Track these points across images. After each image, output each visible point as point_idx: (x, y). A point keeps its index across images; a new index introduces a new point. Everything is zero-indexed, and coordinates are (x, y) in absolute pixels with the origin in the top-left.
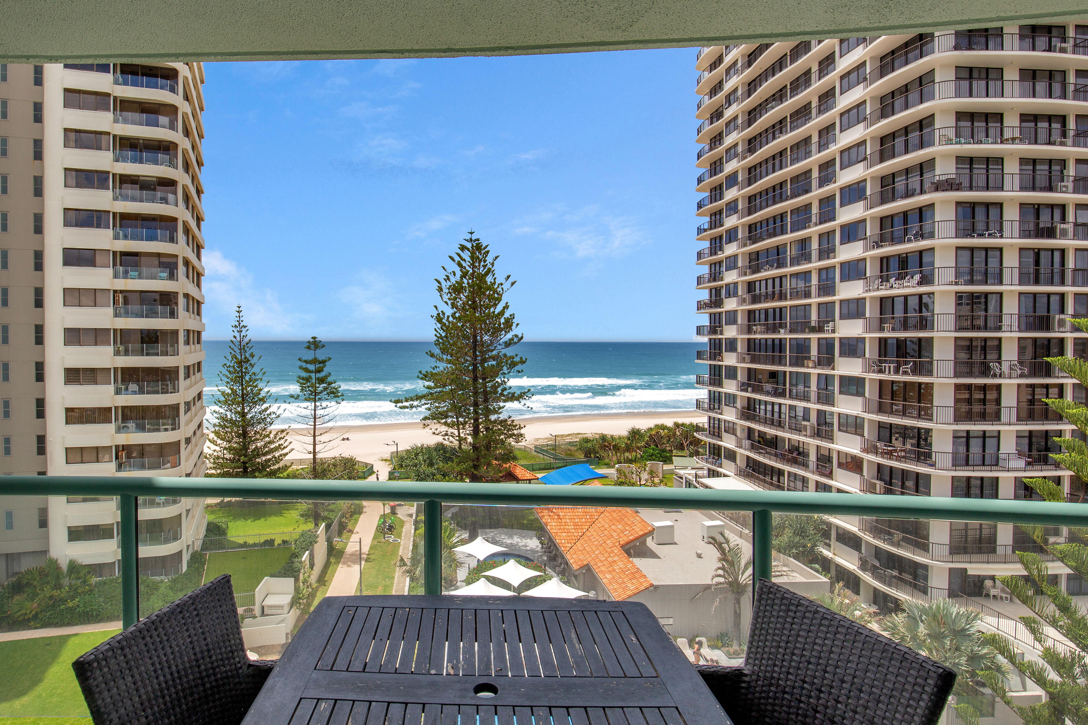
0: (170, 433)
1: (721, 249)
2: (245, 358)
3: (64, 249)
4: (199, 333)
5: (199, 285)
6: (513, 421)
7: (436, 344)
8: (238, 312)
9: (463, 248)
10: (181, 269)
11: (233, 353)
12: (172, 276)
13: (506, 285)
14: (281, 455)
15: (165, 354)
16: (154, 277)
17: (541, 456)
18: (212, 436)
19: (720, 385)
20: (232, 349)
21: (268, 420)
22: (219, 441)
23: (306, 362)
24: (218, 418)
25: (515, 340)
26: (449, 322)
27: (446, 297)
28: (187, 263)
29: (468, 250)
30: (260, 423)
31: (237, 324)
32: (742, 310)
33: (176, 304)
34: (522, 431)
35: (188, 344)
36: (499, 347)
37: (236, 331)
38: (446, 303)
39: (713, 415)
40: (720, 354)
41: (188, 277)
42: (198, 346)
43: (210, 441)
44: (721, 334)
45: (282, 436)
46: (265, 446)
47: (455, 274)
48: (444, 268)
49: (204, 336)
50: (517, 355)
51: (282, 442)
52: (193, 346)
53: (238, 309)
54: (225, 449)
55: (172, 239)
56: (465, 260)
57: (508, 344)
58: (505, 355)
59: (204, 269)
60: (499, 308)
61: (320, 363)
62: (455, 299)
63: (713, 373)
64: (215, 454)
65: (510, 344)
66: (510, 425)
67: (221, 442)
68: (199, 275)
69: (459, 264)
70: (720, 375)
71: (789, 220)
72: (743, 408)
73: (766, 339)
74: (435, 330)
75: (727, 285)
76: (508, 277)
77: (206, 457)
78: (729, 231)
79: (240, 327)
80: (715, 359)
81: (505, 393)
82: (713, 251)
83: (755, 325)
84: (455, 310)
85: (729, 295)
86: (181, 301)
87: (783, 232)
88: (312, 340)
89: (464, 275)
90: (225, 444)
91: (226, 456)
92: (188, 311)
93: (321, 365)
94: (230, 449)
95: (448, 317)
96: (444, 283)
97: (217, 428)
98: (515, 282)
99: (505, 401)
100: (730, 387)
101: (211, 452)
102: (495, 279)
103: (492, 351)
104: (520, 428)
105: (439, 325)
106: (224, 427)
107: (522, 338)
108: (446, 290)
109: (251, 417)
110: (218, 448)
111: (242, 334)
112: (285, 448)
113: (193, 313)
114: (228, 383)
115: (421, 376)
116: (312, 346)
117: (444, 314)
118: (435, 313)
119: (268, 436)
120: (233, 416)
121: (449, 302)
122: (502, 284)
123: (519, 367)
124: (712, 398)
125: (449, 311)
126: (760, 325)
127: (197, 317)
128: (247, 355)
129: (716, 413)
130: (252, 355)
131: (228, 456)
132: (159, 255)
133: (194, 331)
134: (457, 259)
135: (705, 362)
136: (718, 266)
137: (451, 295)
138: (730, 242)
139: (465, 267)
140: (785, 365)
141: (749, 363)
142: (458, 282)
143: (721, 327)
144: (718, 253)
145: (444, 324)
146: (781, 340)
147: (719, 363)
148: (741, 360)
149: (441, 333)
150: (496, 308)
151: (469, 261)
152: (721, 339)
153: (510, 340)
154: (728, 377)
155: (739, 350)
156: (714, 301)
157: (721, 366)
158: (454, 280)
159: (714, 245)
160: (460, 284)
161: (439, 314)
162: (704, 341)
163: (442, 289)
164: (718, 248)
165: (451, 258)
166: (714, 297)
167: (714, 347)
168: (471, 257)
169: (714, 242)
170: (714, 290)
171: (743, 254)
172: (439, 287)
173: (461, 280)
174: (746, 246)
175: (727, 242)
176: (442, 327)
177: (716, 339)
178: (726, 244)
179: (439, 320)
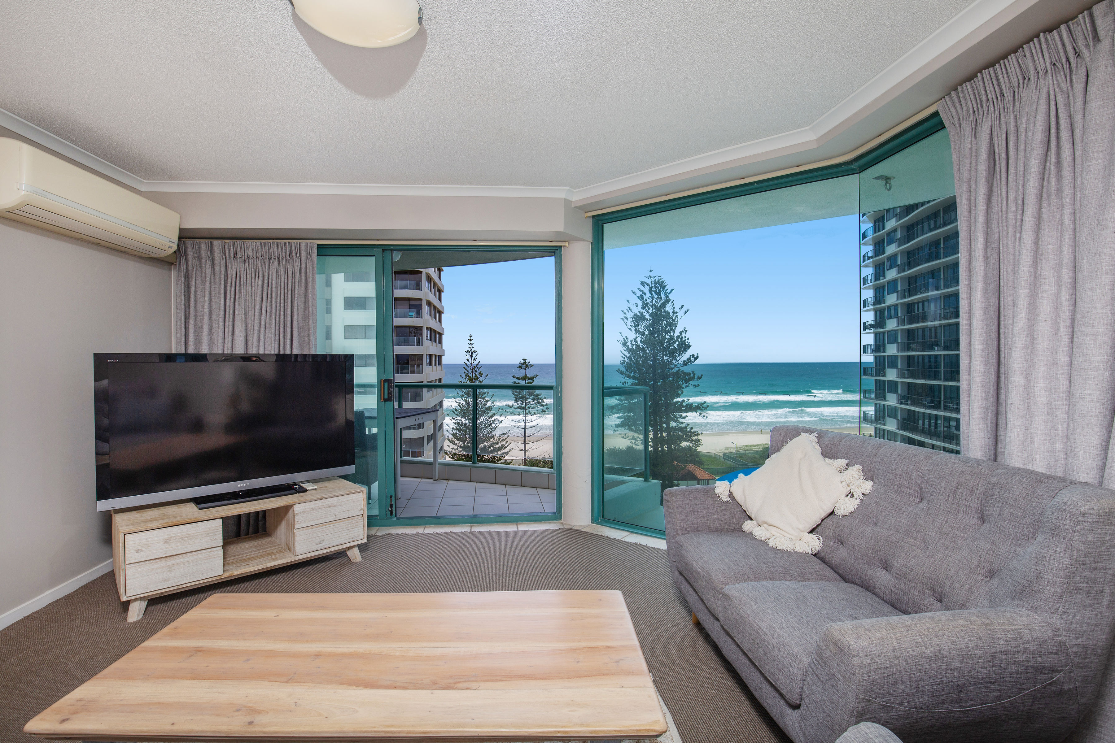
0: (417, 431)
1: (884, 275)
2: (476, 376)
3: (344, 297)
4: (440, 357)
5: (440, 320)
6: (692, 428)
8: (470, 340)
9: (643, 284)
10: (425, 308)
11: (466, 372)
12: (418, 315)
13: (680, 314)
14: (503, 453)
15: (413, 372)
16: (405, 316)
17: (728, 462)
18: (451, 437)
19: (884, 398)
20: (466, 369)
21: (493, 425)
22: (456, 442)
23: (519, 378)
24: (455, 423)
25: (693, 359)
26: (633, 345)
27: (630, 324)
28: (429, 304)
29: (648, 285)
30: (487, 427)
31: (469, 349)
32: (902, 330)
33: (421, 334)
34: (700, 437)
35: (431, 365)
37: (468, 355)
38: (630, 329)
39: (878, 426)
40: (884, 369)
41: (430, 314)
42: (439, 367)
43: (450, 441)
44: (884, 352)
45: (504, 438)
46: (492, 445)
47: (637, 306)
48: (628, 301)
49: (445, 360)
50: (693, 372)
51: (504, 443)
52: (434, 367)
53: (470, 338)
54: (461, 447)
55: (418, 287)
56: (645, 294)
57: (685, 363)
58: (683, 372)
59: (443, 308)
60: (677, 334)
61: (530, 379)
62: (637, 326)
63: (878, 388)
64: (454, 451)
65: (687, 363)
66: (689, 432)
67: (458, 442)
68: (440, 313)
69: (641, 298)
70: (884, 390)
71: (942, 246)
72: (904, 419)
73: (923, 356)
74: (621, 352)
75: (889, 307)
76: (682, 307)
77: (446, 454)
78: (889, 258)
79: (471, 352)
80: (879, 376)
81: (684, 404)
82: (877, 277)
83: (913, 343)
84: (638, 335)
85: (890, 317)
86: (425, 333)
87: (938, 258)
88: (523, 362)
89: (645, 306)
90: (460, 444)
91: (461, 453)
92: (430, 340)
93: (531, 381)
94: (464, 448)
95: (632, 341)
96: (628, 315)
97: (455, 432)
98: (688, 311)
99: (685, 412)
100: (892, 400)
101: (451, 450)
102: (674, 308)
103: (672, 369)
104: (698, 434)
105: (625, 348)
106: (460, 430)
107: (697, 357)
108: (630, 319)
109: (480, 423)
110: (455, 447)
111: (473, 358)
112: (505, 447)
113: (435, 342)
114: (463, 396)
116: (523, 366)
117: (627, 339)
118: (621, 339)
119: (493, 437)
120: (467, 422)
121: (633, 329)
122: (676, 313)
123: (695, 382)
124: (878, 410)
125: (632, 336)
126: (917, 343)
127: (438, 345)
128: (477, 374)
129: (880, 424)
130: (481, 374)
131: (463, 453)
132: (409, 299)
133: (435, 355)
134: (639, 294)
135: (870, 378)
136: (881, 290)
137: (634, 323)
138: (891, 268)
139: (646, 299)
140: (940, 380)
141: (908, 378)
142: (639, 312)
143: (884, 345)
144: (881, 278)
145: (628, 347)
146: (936, 356)
147: (883, 378)
148: (901, 375)
149: (626, 354)
150: (674, 332)
151: (648, 295)
152: (884, 357)
153: (688, 359)
154: (890, 391)
155: (899, 366)
156: (878, 321)
157: (884, 381)
158: (637, 311)
159: (878, 271)
160: (641, 313)
161: (624, 339)
162: (869, 358)
163: (627, 318)
164: (882, 274)
165: (634, 293)
166: (878, 318)
167: (878, 364)
168: (651, 291)
169: (878, 268)
170: (878, 313)
171: (902, 278)
172: (624, 317)
173: (642, 310)
174: (904, 271)
175: (888, 268)
176: (627, 349)
177: (880, 357)
178: (888, 270)
179: (624, 344)
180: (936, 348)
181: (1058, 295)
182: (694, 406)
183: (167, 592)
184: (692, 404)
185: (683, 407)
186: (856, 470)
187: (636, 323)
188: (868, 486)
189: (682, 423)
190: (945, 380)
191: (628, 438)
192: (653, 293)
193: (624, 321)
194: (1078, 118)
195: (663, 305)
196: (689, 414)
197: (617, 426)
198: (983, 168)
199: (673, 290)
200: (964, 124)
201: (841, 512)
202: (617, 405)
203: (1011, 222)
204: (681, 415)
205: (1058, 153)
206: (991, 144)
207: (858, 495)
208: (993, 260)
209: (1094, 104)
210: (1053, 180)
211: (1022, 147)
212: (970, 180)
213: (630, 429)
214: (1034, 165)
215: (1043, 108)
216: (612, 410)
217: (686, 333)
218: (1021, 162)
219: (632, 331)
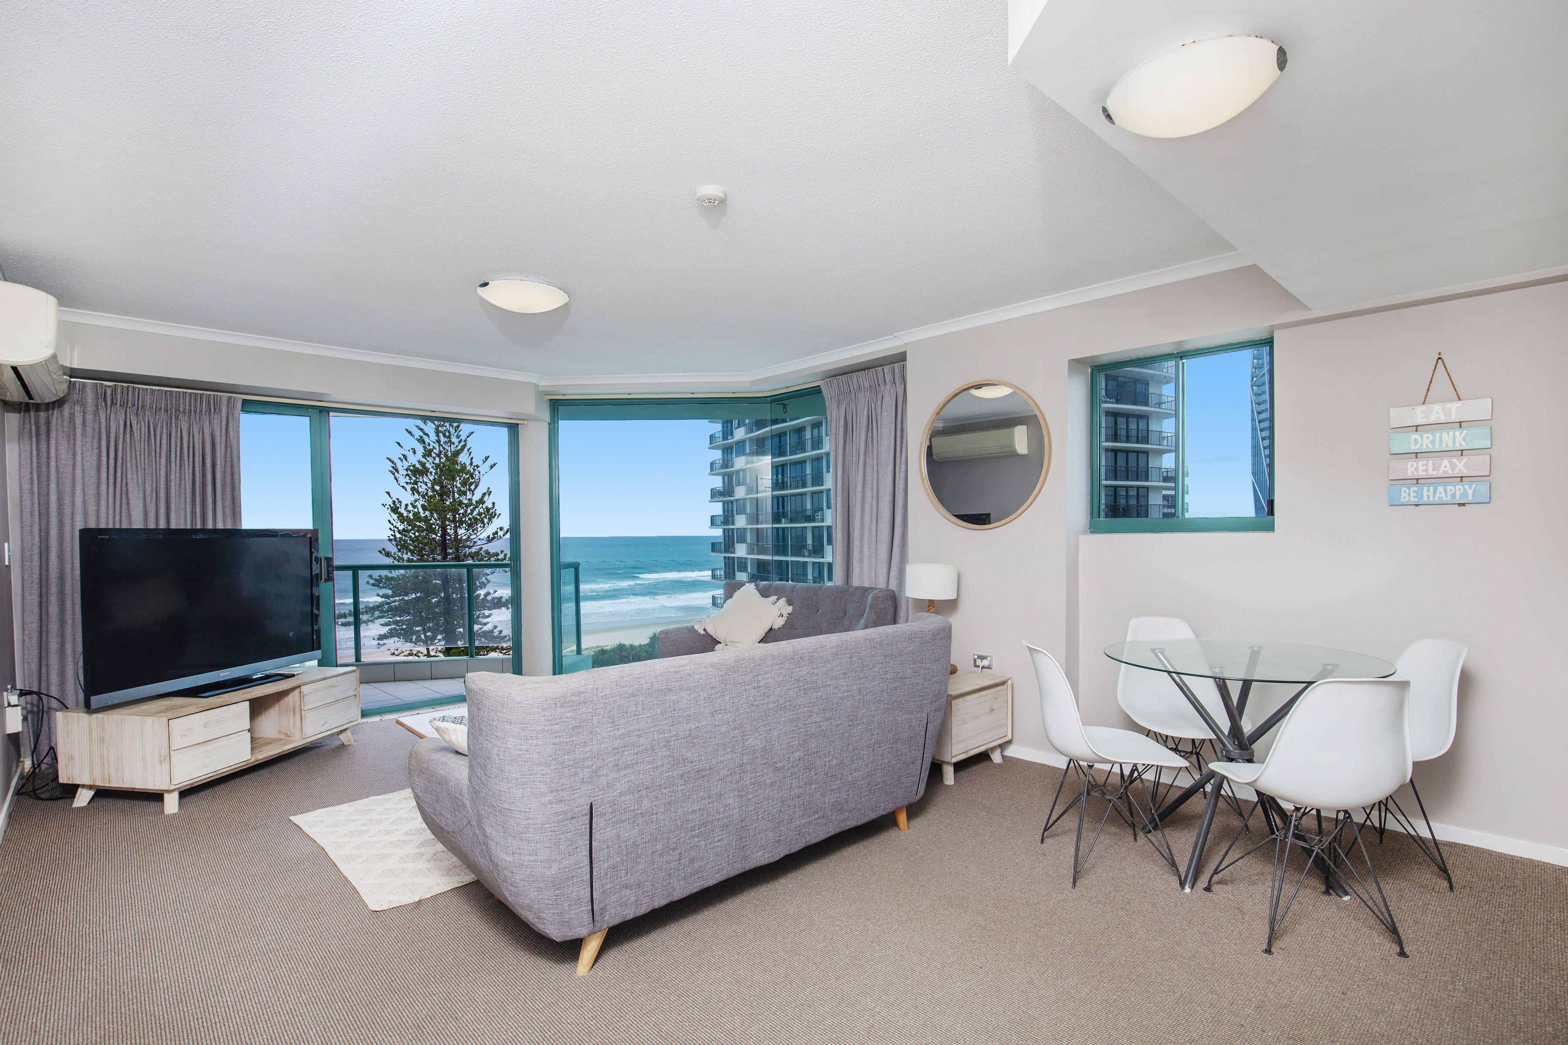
1: (732, 434)
6: (501, 632)
7: (390, 540)
13: (484, 468)
26: (409, 512)
27: (403, 480)
36: (479, 542)
38: (404, 487)
40: (733, 544)
44: (733, 524)
47: (414, 452)
48: (399, 444)
50: (502, 552)
56: (427, 435)
57: (490, 540)
58: (487, 552)
60: (477, 497)
62: (416, 483)
63: (727, 566)
65: (493, 539)
69: (421, 441)
74: (390, 522)
80: (728, 552)
81: (489, 598)
84: (416, 496)
85: (739, 483)
89: (428, 453)
95: (407, 505)
96: (399, 465)
98: (494, 465)
99: (490, 609)
102: (472, 459)
103: (470, 547)
105: (395, 516)
107: (508, 531)
108: (403, 472)
115: (372, 581)
117: (399, 502)
118: (389, 502)
121: (408, 487)
122: (478, 466)
125: (407, 498)
135: (719, 554)
136: (729, 451)
137: (411, 478)
138: (739, 427)
139: (429, 444)
140: (787, 555)
141: (758, 554)
142: (420, 462)
143: (733, 516)
144: (730, 437)
145: (401, 515)
146: (783, 529)
147: (732, 555)
148: (751, 551)
149: (398, 525)
150: (473, 494)
151: (433, 437)
152: (733, 529)
153: (493, 534)
154: (740, 570)
155: (749, 541)
156: (726, 488)
157: (734, 558)
158: (413, 460)
159: (725, 429)
160: (423, 465)
161: (394, 502)
162: (718, 532)
163: (397, 470)
164: (729, 432)
165: (410, 432)
166: (726, 485)
167: (727, 538)
168: (437, 432)
169: (725, 425)
170: (726, 478)
171: (751, 439)
172: (393, 467)
173: (424, 460)
174: (752, 432)
175: (736, 426)
176: (398, 517)
177: (728, 529)
178: (736, 428)
179: (395, 510)
180: (783, 520)
181: (872, 502)
182: (503, 600)
183: (197, 782)
184: (502, 597)
185: (488, 601)
186: (783, 601)
187: (414, 478)
188: (790, 609)
189: (485, 624)
190: (792, 555)
191: (403, 654)
192: (441, 434)
193: (394, 474)
194: (879, 417)
195: (457, 453)
196: (494, 612)
197: (382, 637)
198: (842, 430)
199: (472, 433)
200: (833, 400)
201: (776, 627)
202: (381, 605)
203: (854, 462)
204: (484, 614)
205: (872, 434)
206: (846, 417)
207: (786, 615)
208: (846, 481)
209: (884, 414)
210: (870, 445)
211: (858, 425)
212: (836, 434)
213: (408, 639)
214: (863, 435)
215: (866, 408)
216: (373, 613)
217: (489, 495)
218: (858, 431)
219: (406, 490)
